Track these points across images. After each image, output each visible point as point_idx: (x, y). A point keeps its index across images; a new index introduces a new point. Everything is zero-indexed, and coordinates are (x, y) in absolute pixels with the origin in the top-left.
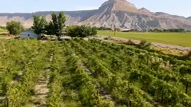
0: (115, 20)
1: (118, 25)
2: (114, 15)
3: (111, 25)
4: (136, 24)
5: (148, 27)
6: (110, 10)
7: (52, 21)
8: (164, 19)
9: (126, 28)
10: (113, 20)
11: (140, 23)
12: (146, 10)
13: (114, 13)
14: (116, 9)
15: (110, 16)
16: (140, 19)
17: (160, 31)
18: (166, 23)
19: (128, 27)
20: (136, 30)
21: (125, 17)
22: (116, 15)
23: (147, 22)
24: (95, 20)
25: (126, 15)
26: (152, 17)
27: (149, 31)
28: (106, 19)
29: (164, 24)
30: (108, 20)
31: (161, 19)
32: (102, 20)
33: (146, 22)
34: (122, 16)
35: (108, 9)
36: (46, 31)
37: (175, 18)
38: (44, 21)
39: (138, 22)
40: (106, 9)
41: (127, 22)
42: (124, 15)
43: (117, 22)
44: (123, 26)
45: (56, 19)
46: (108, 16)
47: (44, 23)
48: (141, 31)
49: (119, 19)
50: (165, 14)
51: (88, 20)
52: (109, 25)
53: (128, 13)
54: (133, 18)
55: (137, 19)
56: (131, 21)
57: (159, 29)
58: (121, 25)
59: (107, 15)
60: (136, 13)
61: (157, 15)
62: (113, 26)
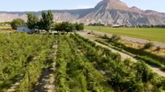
0: (109, 17)
1: (111, 21)
2: (108, 13)
3: (105, 22)
4: (128, 21)
5: (138, 23)
6: (105, 8)
7: (42, 18)
8: (153, 16)
9: (118, 24)
10: (107, 17)
11: (131, 20)
12: (137, 8)
13: (108, 11)
14: (110, 7)
15: (104, 14)
16: (131, 16)
17: (148, 27)
18: (155, 20)
19: (120, 23)
20: (126, 26)
21: (118, 15)
22: (110, 13)
23: (138, 19)
24: (91, 17)
25: (118, 12)
26: (142, 15)
27: (137, 27)
28: (101, 16)
29: (153, 20)
30: (102, 18)
31: (150, 16)
32: (97, 17)
33: (136, 19)
34: (115, 14)
35: (103, 7)
36: (38, 27)
37: (163, 15)
38: (36, 18)
39: (129, 19)
40: (101, 8)
41: (119, 18)
42: (117, 13)
43: (111, 19)
44: (115, 23)
45: (45, 17)
46: (103, 13)
47: (36, 20)
48: (130, 27)
49: (112, 16)
50: (154, 11)
51: (85, 17)
52: (103, 22)
53: (120, 11)
54: (125, 16)
55: (128, 16)
56: (123, 18)
57: (147, 25)
58: (114, 21)
59: (101, 13)
60: (127, 11)
61: (147, 13)
62: (106, 23)
